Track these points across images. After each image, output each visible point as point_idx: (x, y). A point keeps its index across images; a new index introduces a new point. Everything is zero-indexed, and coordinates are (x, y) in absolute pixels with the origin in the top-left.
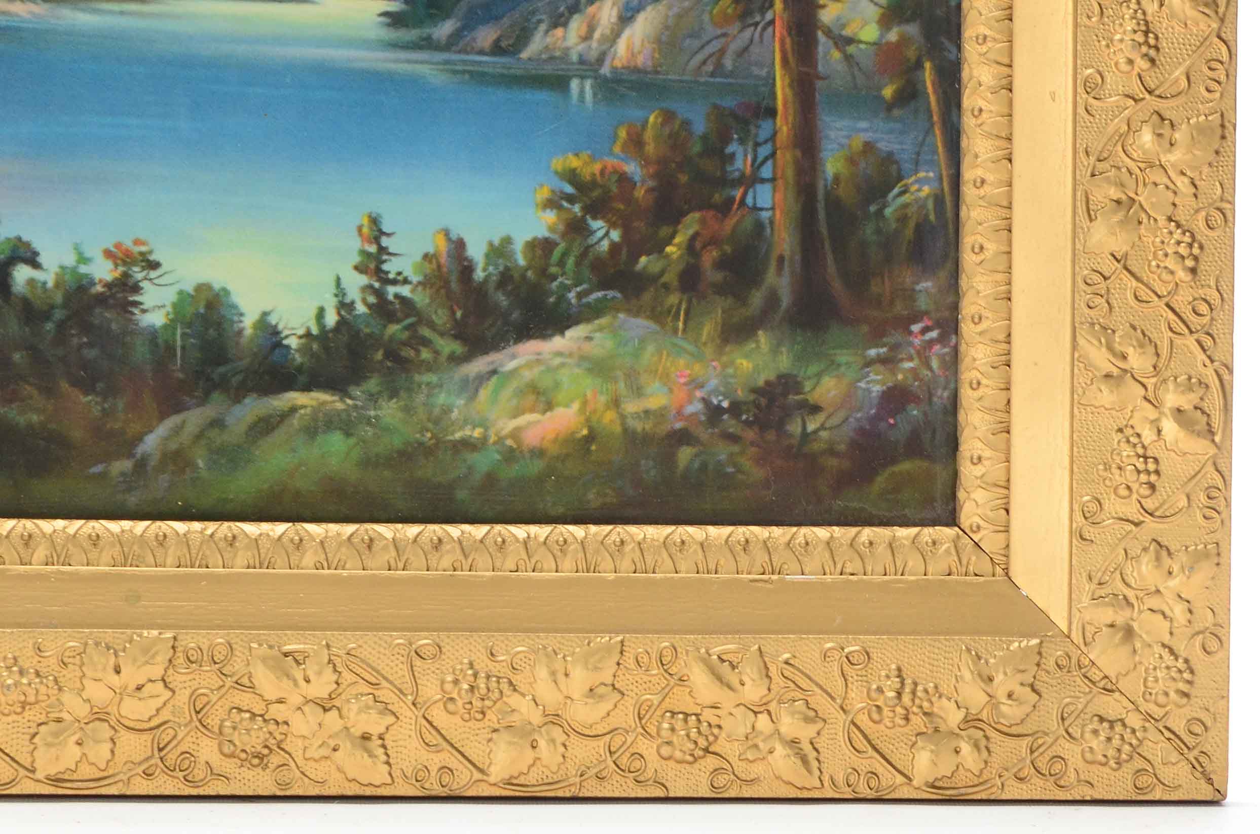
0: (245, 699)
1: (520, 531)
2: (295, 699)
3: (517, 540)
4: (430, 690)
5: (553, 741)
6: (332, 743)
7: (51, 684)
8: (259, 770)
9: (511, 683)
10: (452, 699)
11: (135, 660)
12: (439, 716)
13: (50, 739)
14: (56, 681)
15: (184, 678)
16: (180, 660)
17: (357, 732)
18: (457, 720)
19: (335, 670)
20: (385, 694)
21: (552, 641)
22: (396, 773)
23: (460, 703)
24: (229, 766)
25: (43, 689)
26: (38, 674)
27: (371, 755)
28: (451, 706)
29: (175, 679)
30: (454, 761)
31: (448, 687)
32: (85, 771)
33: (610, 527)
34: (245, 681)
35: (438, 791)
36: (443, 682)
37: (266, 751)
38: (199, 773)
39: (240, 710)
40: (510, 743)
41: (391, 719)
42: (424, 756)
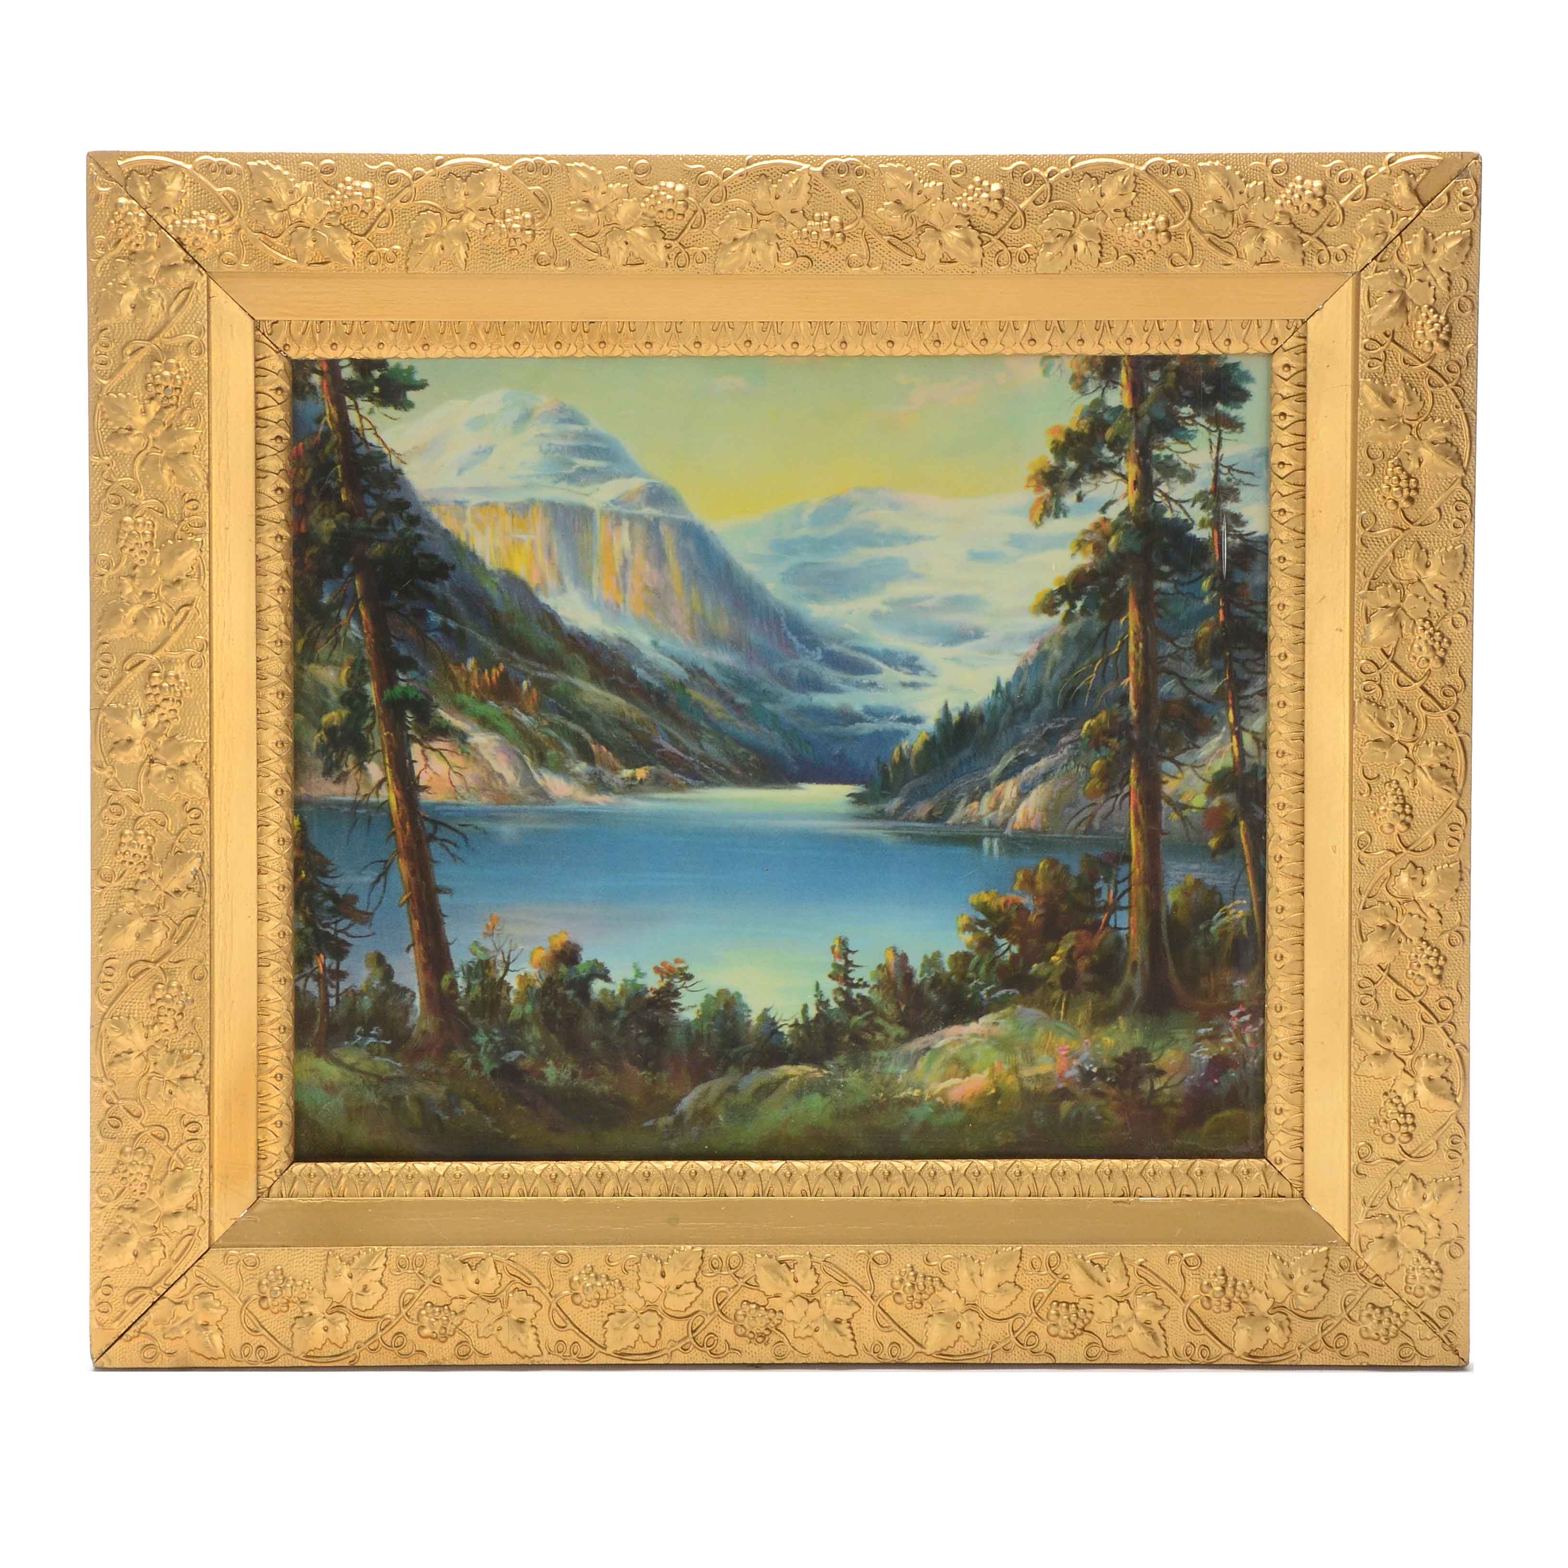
0: (751, 1295)
1: (946, 1165)
2: (788, 1295)
3: (945, 1172)
4: (883, 1287)
5: (971, 1323)
6: (814, 1326)
7: (617, 1285)
8: (763, 1345)
9: (941, 1281)
10: (898, 1294)
11: (675, 1268)
12: (889, 1305)
13: (617, 1325)
14: (620, 1282)
15: (709, 1280)
16: (707, 1267)
17: (831, 1318)
18: (902, 1307)
19: (816, 1273)
20: (851, 1290)
21: (971, 1250)
22: (860, 1347)
23: (904, 1296)
24: (741, 1343)
25: (611, 1289)
26: (608, 1278)
27: (842, 1335)
28: (898, 1299)
29: (703, 1281)
30: (900, 1339)
31: (896, 1284)
32: (642, 1348)
33: (1012, 1161)
34: (752, 1281)
35: (889, 1359)
36: (892, 1282)
37: (767, 1332)
38: (720, 1348)
39: (749, 1303)
40: (942, 1325)
41: (856, 1308)
42: (880, 1335)
